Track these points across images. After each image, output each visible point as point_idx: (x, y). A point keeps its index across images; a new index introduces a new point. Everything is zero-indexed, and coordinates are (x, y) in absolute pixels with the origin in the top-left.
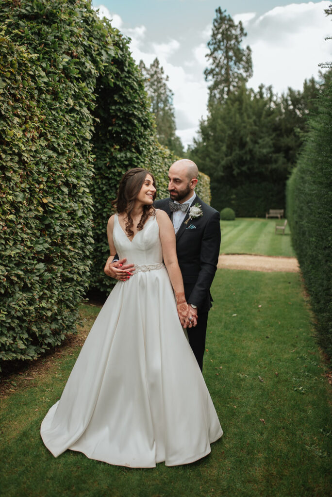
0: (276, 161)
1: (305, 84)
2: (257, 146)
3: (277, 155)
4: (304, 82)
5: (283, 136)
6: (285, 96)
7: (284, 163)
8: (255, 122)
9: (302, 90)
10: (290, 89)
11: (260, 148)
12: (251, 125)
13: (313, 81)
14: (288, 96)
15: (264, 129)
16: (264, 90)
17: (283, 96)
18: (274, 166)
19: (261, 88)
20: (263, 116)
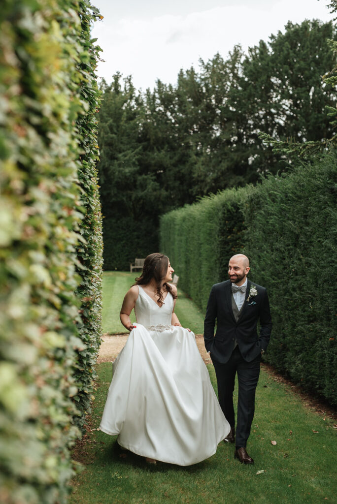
0: (143, 187)
1: (181, 75)
2: (116, 162)
3: (144, 176)
4: (179, 72)
5: (152, 150)
6: (152, 92)
7: (155, 190)
8: (111, 127)
9: (175, 85)
10: (159, 82)
11: (120, 165)
12: (107, 133)
13: (191, 73)
14: (155, 92)
15: (125, 139)
16: (121, 82)
17: (148, 91)
18: (141, 194)
19: (116, 78)
20: (124, 119)
